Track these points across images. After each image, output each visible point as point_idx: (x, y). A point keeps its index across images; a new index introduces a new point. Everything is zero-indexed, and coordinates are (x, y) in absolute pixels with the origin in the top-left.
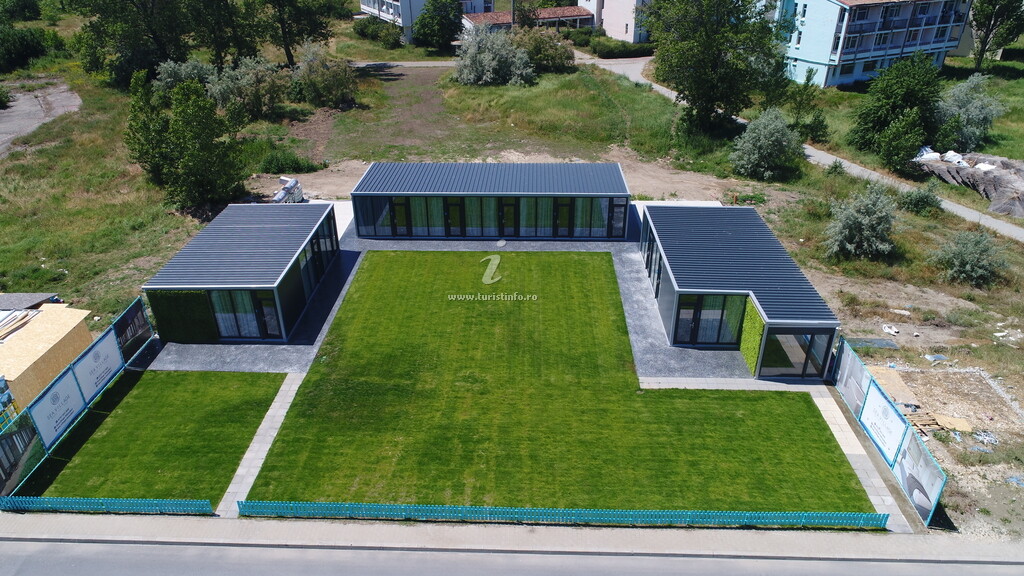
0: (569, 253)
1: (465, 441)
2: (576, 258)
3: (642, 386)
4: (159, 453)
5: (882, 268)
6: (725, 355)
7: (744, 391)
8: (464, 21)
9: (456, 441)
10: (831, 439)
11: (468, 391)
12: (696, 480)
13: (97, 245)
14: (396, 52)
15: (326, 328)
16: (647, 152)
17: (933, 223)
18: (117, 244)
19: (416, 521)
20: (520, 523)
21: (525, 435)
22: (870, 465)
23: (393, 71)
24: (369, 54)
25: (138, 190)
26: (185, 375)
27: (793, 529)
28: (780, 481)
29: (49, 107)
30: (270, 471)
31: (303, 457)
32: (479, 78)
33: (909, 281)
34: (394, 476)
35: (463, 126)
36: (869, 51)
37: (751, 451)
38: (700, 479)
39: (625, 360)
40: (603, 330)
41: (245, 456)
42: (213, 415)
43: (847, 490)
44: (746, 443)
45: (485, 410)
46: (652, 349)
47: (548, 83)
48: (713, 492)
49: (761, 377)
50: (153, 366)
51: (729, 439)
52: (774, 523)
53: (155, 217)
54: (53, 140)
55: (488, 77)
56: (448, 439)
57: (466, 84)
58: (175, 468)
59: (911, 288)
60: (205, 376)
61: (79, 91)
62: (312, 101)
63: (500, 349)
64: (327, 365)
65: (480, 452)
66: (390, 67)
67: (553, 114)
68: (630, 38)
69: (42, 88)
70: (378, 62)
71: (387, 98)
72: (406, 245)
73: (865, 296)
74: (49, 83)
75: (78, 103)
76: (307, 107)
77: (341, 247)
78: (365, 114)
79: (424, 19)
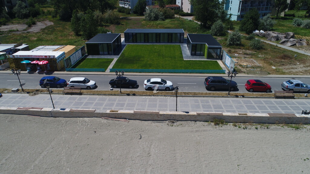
0: (171, 45)
1: (150, 65)
2: (173, 45)
3: (184, 60)
4: (93, 66)
5: (238, 47)
6: (202, 57)
7: (204, 60)
8: (146, 7)
9: (148, 65)
10: (219, 65)
11: (150, 60)
14: (129, 15)
15: (121, 54)
16: (191, 32)
19: (141, 72)
20: (160, 73)
21: (161, 65)
22: (225, 68)
23: (129, 18)
24: (122, 15)
25: (73, 37)
26: (94, 59)
29: (46, 24)
32: (151, 19)
33: (243, 49)
35: (147, 28)
37: (203, 66)
39: (181, 57)
40: (177, 54)
41: (109, 67)
42: (101, 62)
45: (153, 62)
46: (187, 56)
47: (167, 21)
49: (207, 59)
50: (87, 58)
51: (200, 65)
53: (79, 41)
54: (50, 29)
55: (153, 18)
56: (146, 65)
57: (147, 20)
58: (96, 68)
59: (244, 50)
60: (98, 59)
61: (52, 21)
62: (109, 23)
63: (156, 56)
64: (122, 57)
65: (153, 66)
67: (169, 25)
68: (189, 12)
69: (42, 21)
70: (125, 17)
71: (128, 23)
72: (136, 44)
73: (233, 50)
74: (44, 20)
75: (52, 23)
76: (109, 24)
77: (122, 44)
78: (123, 26)
79: (136, 6)
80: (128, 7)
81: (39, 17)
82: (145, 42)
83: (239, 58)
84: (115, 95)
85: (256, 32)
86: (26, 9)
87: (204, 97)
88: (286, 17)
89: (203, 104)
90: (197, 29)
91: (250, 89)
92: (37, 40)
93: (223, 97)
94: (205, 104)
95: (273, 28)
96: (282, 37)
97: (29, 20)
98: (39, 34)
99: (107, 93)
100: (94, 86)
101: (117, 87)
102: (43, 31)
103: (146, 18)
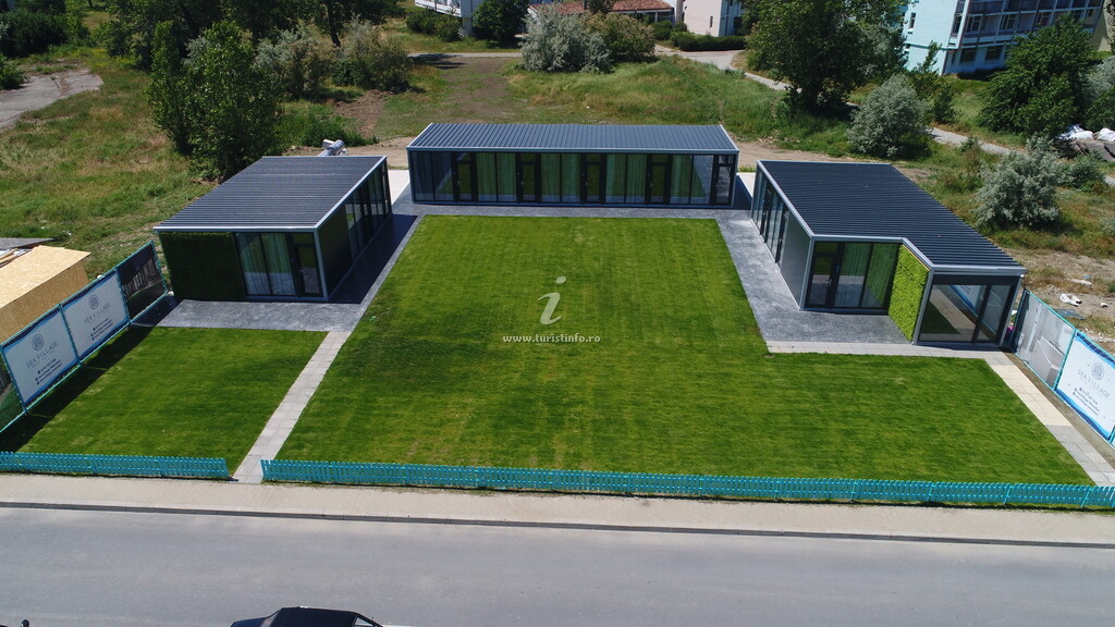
0: (666, 219)
1: (551, 403)
2: (675, 224)
3: (771, 350)
4: (166, 411)
6: (870, 320)
7: (900, 357)
8: (530, 11)
9: (540, 404)
10: (1022, 408)
11: (553, 352)
12: (855, 450)
13: (108, 208)
14: (452, 45)
15: (375, 288)
17: (1097, 198)
18: (132, 208)
19: (492, 490)
20: (629, 495)
21: (628, 399)
22: (1080, 438)
23: (451, 60)
24: (424, 45)
25: (159, 160)
26: (203, 331)
27: (993, 507)
28: (966, 453)
29: (66, 88)
30: (304, 432)
31: (346, 418)
32: (550, 64)
33: (1082, 252)
34: (462, 440)
35: (532, 108)
36: (993, 34)
37: (921, 420)
38: (860, 450)
39: (747, 323)
40: (715, 293)
41: (273, 416)
42: (235, 372)
43: (1056, 465)
44: (913, 412)
45: (575, 372)
46: (778, 312)
47: (624, 72)
48: (880, 464)
49: (920, 342)
50: (164, 323)
51: (889, 406)
52: (967, 501)
53: (177, 185)
54: (68, 114)
55: (558, 62)
56: (531, 401)
57: (532, 70)
58: (183, 428)
59: (1085, 260)
60: (226, 334)
61: (101, 74)
62: (359, 84)
63: (589, 311)
64: (377, 324)
65: (572, 416)
66: (447, 57)
67: (635, 97)
68: (715, 32)
69: (60, 71)
70: (434, 52)
71: (444, 83)
72: (470, 211)
74: (68, 67)
75: (96, 83)
76: (354, 89)
77: (395, 212)
78: (420, 96)
79: (485, 6)
80: (448, 8)
82: (520, 201)
85: (1073, 135)
102: (21, 127)
103: (527, 58)
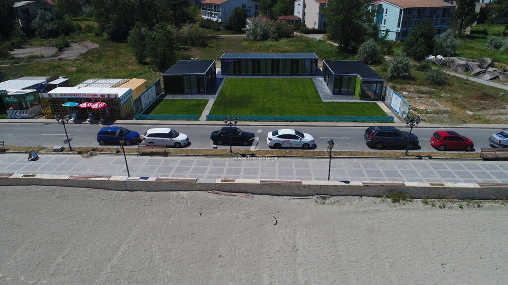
0: (297, 78)
1: (269, 109)
2: (300, 79)
3: (323, 101)
4: (177, 112)
5: (406, 81)
6: (351, 96)
7: (355, 102)
8: (248, 20)
9: (266, 109)
10: (381, 110)
11: (268, 102)
14: (219, 33)
19: (258, 121)
20: (288, 121)
21: (287, 109)
22: (392, 114)
23: (219, 37)
25: (135, 66)
29: (87, 47)
32: (256, 38)
35: (251, 52)
39: (318, 97)
40: (310, 92)
41: (203, 112)
42: (190, 106)
44: (355, 110)
45: (274, 105)
46: (326, 95)
47: (283, 41)
49: (360, 100)
50: (165, 98)
51: (350, 110)
53: (146, 72)
54: (95, 54)
55: (259, 37)
56: (264, 109)
57: (250, 40)
59: (415, 86)
60: (183, 100)
61: (96, 42)
62: (190, 45)
63: (276, 95)
64: (221, 98)
65: (274, 111)
66: (217, 36)
67: (286, 48)
68: (316, 27)
69: (80, 41)
70: (212, 35)
71: (219, 45)
73: (399, 86)
74: (82, 40)
75: (97, 46)
76: (189, 47)
77: (217, 77)
78: (212, 49)
79: (231, 18)
80: (216, 19)
81: (74, 35)
82: (254, 74)
83: (410, 98)
84: (222, 156)
85: (430, 58)
86: (53, 22)
87: (366, 158)
88: (473, 35)
89: (368, 169)
90: (333, 54)
91: (440, 145)
92: (78, 72)
93: (397, 158)
94: (371, 169)
95: (457, 52)
96: (474, 65)
97: (59, 40)
98: (79, 62)
99: (209, 153)
100: (186, 142)
101: (224, 144)
102: (84, 58)
103: (248, 36)
